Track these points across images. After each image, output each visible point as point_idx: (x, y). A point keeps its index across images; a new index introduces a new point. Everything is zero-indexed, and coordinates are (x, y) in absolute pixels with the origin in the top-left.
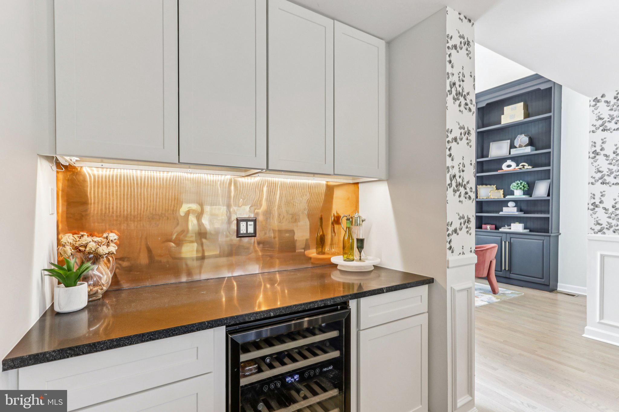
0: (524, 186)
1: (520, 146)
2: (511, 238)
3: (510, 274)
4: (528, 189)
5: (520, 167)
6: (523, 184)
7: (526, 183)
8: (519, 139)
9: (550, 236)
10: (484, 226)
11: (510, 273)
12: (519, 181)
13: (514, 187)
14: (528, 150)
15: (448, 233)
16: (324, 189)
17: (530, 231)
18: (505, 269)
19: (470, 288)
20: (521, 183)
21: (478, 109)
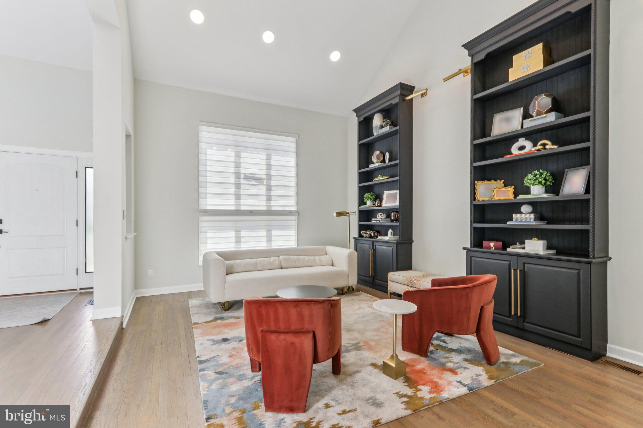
0: (545, 179)
1: (539, 113)
2: (524, 264)
3: (525, 324)
4: (553, 183)
5: (539, 147)
6: (543, 176)
7: (548, 174)
8: (537, 102)
9: (590, 263)
10: (485, 243)
11: (524, 322)
12: (538, 171)
13: (529, 181)
14: (551, 118)
17: (558, 253)
18: (516, 314)
20: (541, 174)
21: (475, 64)
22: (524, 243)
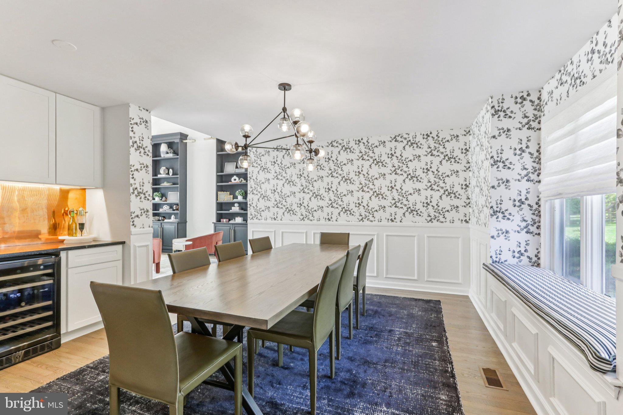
0: (242, 194)
2: (235, 227)
4: (245, 195)
5: (240, 181)
6: (242, 192)
10: (221, 219)
13: (237, 194)
15: (131, 217)
16: (58, 193)
19: (147, 245)
20: (241, 191)
22: (235, 219)
